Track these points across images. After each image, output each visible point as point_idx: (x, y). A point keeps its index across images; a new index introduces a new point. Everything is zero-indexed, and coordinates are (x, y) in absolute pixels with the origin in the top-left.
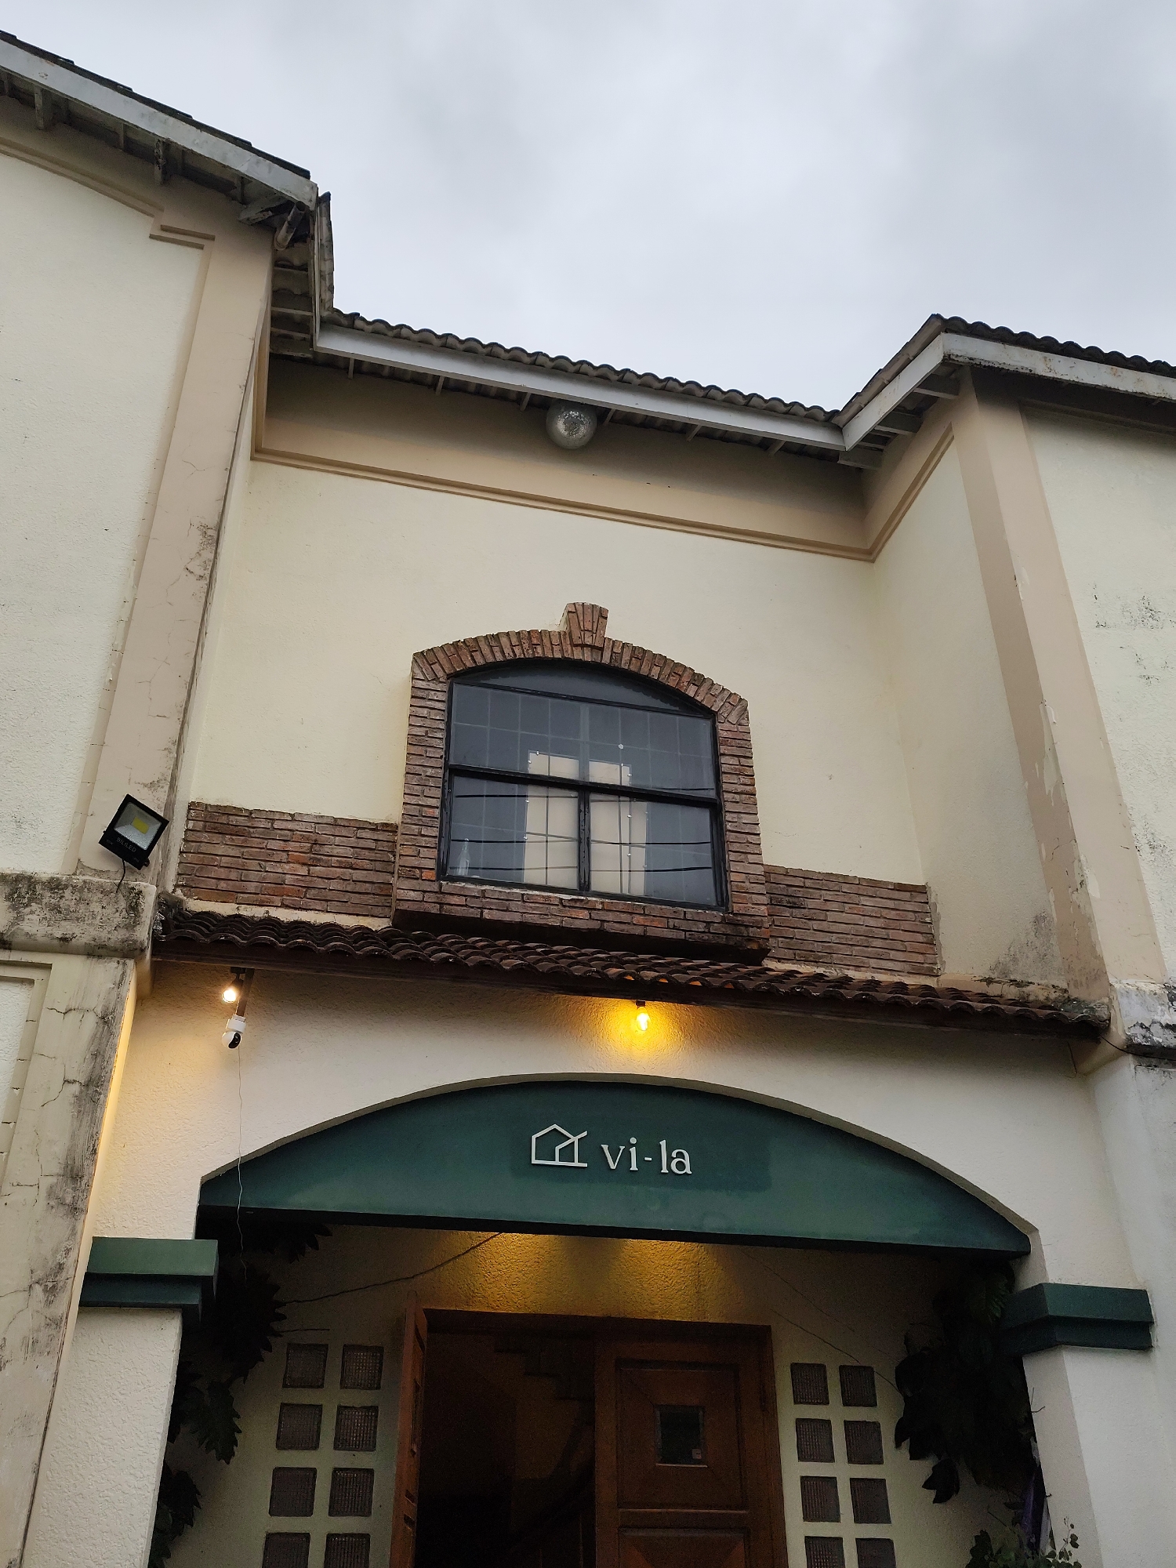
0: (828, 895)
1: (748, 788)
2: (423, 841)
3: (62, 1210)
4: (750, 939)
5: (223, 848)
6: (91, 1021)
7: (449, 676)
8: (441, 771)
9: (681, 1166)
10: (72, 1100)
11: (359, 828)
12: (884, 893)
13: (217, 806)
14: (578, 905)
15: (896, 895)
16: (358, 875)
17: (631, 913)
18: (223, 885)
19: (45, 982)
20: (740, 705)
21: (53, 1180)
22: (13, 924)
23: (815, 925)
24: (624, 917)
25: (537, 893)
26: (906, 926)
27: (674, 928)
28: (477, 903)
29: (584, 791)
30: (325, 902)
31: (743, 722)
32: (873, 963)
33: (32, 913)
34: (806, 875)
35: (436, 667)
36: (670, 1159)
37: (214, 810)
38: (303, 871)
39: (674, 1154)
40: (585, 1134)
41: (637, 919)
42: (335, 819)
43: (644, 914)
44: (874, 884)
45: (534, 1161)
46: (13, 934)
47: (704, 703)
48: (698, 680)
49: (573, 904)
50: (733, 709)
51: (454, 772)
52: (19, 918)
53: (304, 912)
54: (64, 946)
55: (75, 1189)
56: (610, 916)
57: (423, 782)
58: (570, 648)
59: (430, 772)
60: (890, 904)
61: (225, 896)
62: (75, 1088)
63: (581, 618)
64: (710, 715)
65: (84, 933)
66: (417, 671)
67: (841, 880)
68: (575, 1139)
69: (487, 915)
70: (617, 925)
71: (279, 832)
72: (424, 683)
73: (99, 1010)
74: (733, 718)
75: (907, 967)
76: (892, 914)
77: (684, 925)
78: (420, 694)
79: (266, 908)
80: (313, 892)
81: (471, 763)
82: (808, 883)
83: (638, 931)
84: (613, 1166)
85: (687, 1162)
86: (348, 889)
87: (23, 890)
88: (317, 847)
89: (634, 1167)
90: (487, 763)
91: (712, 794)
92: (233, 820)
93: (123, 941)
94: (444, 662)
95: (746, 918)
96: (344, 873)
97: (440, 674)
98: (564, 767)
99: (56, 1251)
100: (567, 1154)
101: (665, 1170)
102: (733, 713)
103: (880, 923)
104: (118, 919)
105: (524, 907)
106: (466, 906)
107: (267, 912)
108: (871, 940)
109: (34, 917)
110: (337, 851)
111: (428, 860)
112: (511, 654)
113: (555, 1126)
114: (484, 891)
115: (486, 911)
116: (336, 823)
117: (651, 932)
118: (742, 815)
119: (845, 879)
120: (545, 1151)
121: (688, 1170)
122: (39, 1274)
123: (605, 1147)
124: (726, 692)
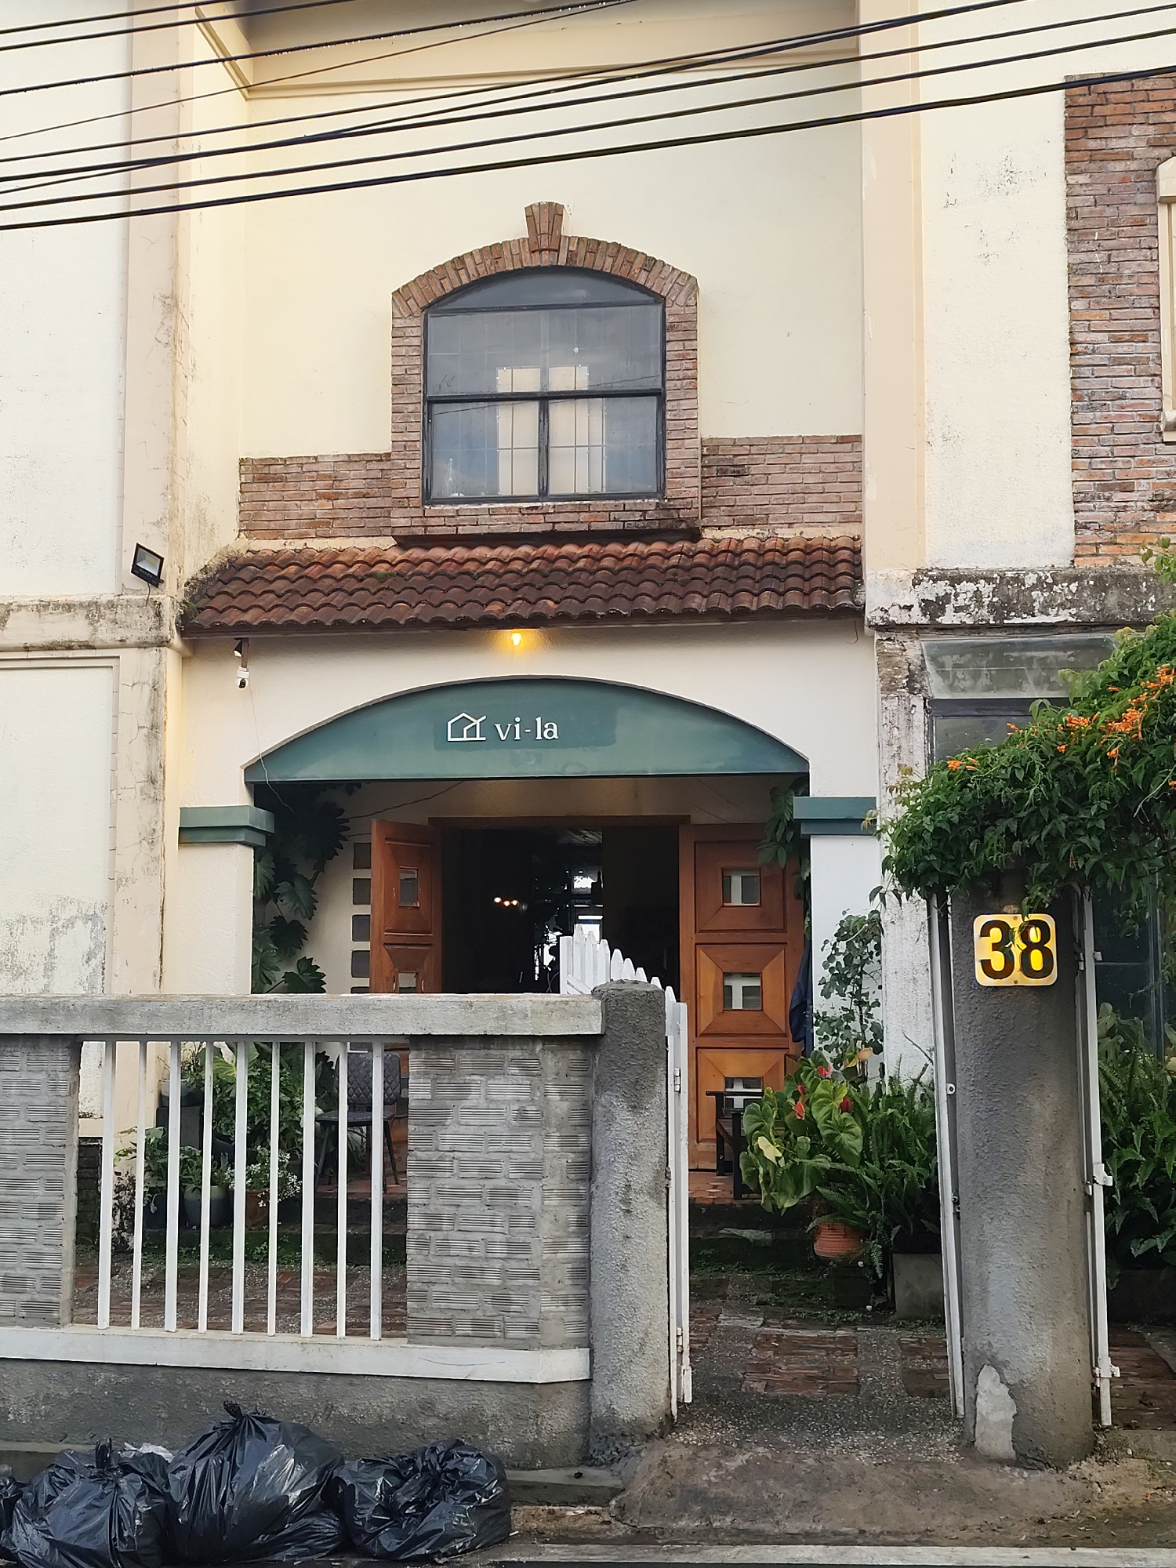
0: (770, 459)
1: (689, 373)
2: (408, 474)
3: (150, 801)
4: (681, 521)
5: (268, 492)
6: (147, 689)
7: (423, 309)
8: (420, 407)
9: (550, 733)
10: (144, 738)
11: (368, 461)
12: (826, 447)
13: (260, 459)
14: (534, 511)
15: (838, 447)
16: (371, 502)
17: (578, 512)
18: (272, 525)
19: (118, 666)
20: (690, 284)
21: (143, 784)
22: (93, 635)
23: (755, 490)
24: (572, 517)
25: (502, 505)
26: (842, 477)
27: (615, 520)
28: (453, 522)
29: (545, 399)
30: (348, 530)
31: (691, 302)
32: (807, 518)
33: (101, 625)
34: (751, 443)
35: (411, 302)
36: (543, 729)
37: (259, 462)
38: (329, 505)
39: (546, 726)
40: (484, 718)
41: (583, 516)
42: (349, 456)
43: (589, 512)
44: (818, 440)
45: (450, 739)
46: (94, 641)
47: (653, 289)
48: (650, 263)
49: (530, 512)
50: (681, 291)
51: (430, 402)
52: (95, 630)
53: (333, 540)
54: (123, 644)
55: (155, 788)
56: (561, 518)
57: (405, 419)
58: (528, 255)
59: (411, 408)
60: (830, 458)
61: (277, 534)
62: (145, 731)
63: (538, 221)
64: (660, 300)
65: (133, 636)
66: (396, 311)
67: (785, 442)
68: (477, 722)
69: (461, 531)
70: (566, 525)
71: (308, 474)
72: (402, 321)
73: (150, 682)
74: (681, 300)
75: (838, 517)
76: (832, 468)
77: (624, 516)
78: (399, 333)
79: (305, 541)
80: (338, 521)
81: (446, 392)
82: (754, 450)
83: (584, 527)
84: (503, 738)
85: (555, 730)
86: (364, 515)
87: (95, 611)
88: (337, 483)
89: (517, 738)
90: (459, 389)
91: (659, 385)
92: (273, 469)
93: (156, 638)
94: (417, 295)
95: (677, 502)
96: (359, 503)
97: (415, 309)
98: (526, 380)
99: (150, 823)
100: (472, 732)
101: (539, 737)
102: (682, 293)
103: (819, 478)
104: (150, 623)
105: (491, 520)
106: (445, 525)
107: (306, 544)
108: (806, 496)
109: (103, 628)
110: (354, 484)
111: (414, 489)
112: (475, 274)
113: (464, 715)
114: (457, 511)
115: (460, 528)
116: (350, 459)
117: (595, 526)
118: (682, 402)
119: (789, 441)
120: (458, 731)
121: (555, 736)
122: (144, 835)
123: (498, 726)
124: (676, 272)
